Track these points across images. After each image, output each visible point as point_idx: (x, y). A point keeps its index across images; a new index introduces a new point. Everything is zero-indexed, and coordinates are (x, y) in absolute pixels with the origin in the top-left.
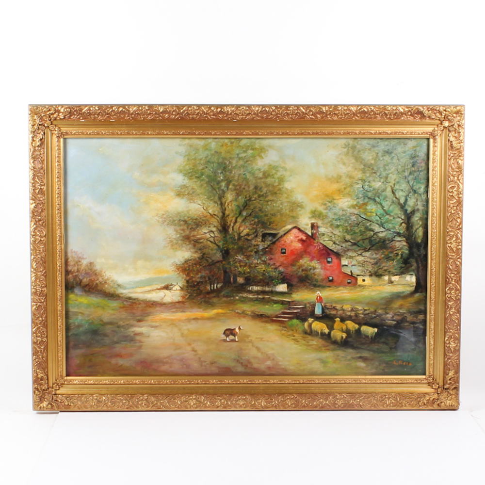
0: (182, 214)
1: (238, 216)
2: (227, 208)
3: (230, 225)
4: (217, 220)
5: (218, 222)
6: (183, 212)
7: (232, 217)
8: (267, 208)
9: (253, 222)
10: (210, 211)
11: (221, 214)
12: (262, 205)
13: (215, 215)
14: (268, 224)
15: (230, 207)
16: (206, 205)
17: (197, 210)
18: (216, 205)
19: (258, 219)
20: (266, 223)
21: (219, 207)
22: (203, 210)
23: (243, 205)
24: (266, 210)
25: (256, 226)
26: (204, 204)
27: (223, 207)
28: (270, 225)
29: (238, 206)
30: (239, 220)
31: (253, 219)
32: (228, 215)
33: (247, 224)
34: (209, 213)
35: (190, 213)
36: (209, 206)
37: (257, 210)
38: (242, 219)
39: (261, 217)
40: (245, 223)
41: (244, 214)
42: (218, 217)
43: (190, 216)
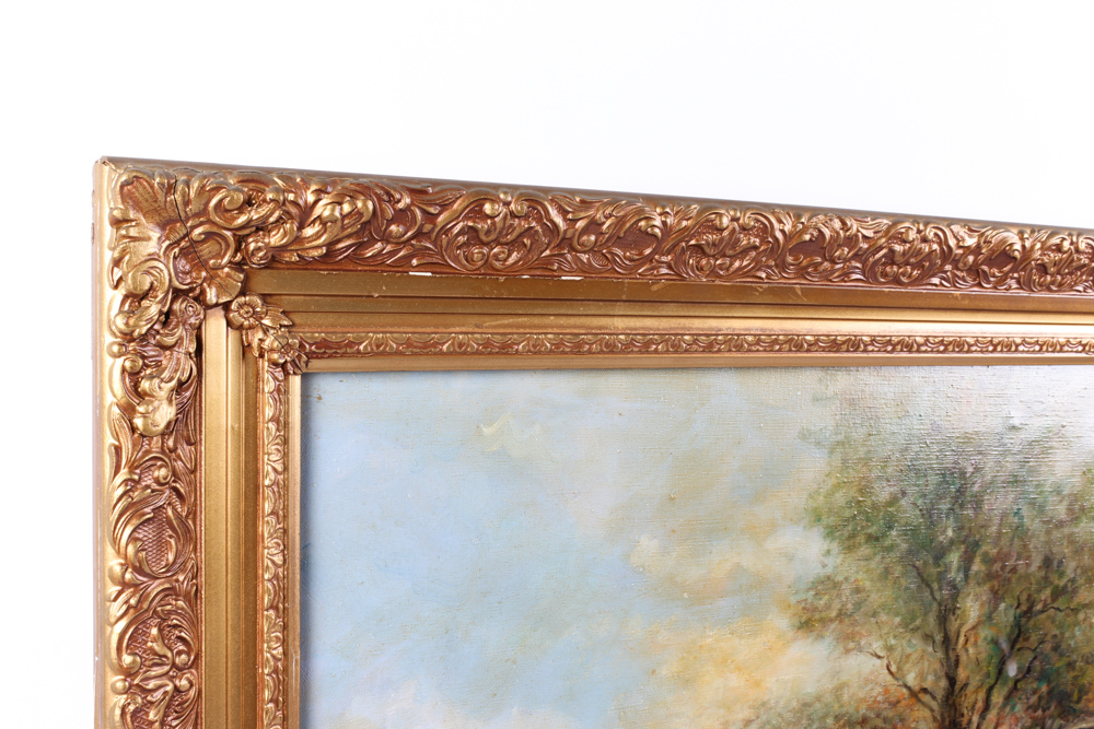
0: (817, 705)
1: (992, 681)
2: (963, 658)
3: (970, 721)
4: (932, 710)
5: (935, 719)
6: (818, 699)
7: (976, 691)
8: (1074, 636)
9: (1034, 699)
10: (911, 679)
11: (944, 683)
12: (1060, 626)
13: (925, 690)
14: (1075, 697)
15: (971, 651)
16: (897, 654)
17: (867, 681)
18: (930, 649)
19: (1049, 682)
20: (1070, 696)
21: (940, 655)
22: (889, 678)
23: (1009, 636)
24: (1072, 643)
25: (1044, 711)
26: (890, 649)
27: (951, 652)
28: (1078, 701)
29: (995, 642)
30: (998, 698)
31: (1035, 685)
32: (966, 685)
33: (1019, 708)
34: (906, 686)
35: (846, 697)
36: (908, 656)
37: (1047, 647)
38: (1005, 691)
39: (1058, 672)
40: (1013, 708)
41: (1012, 670)
42: (934, 698)
43: (844, 710)
